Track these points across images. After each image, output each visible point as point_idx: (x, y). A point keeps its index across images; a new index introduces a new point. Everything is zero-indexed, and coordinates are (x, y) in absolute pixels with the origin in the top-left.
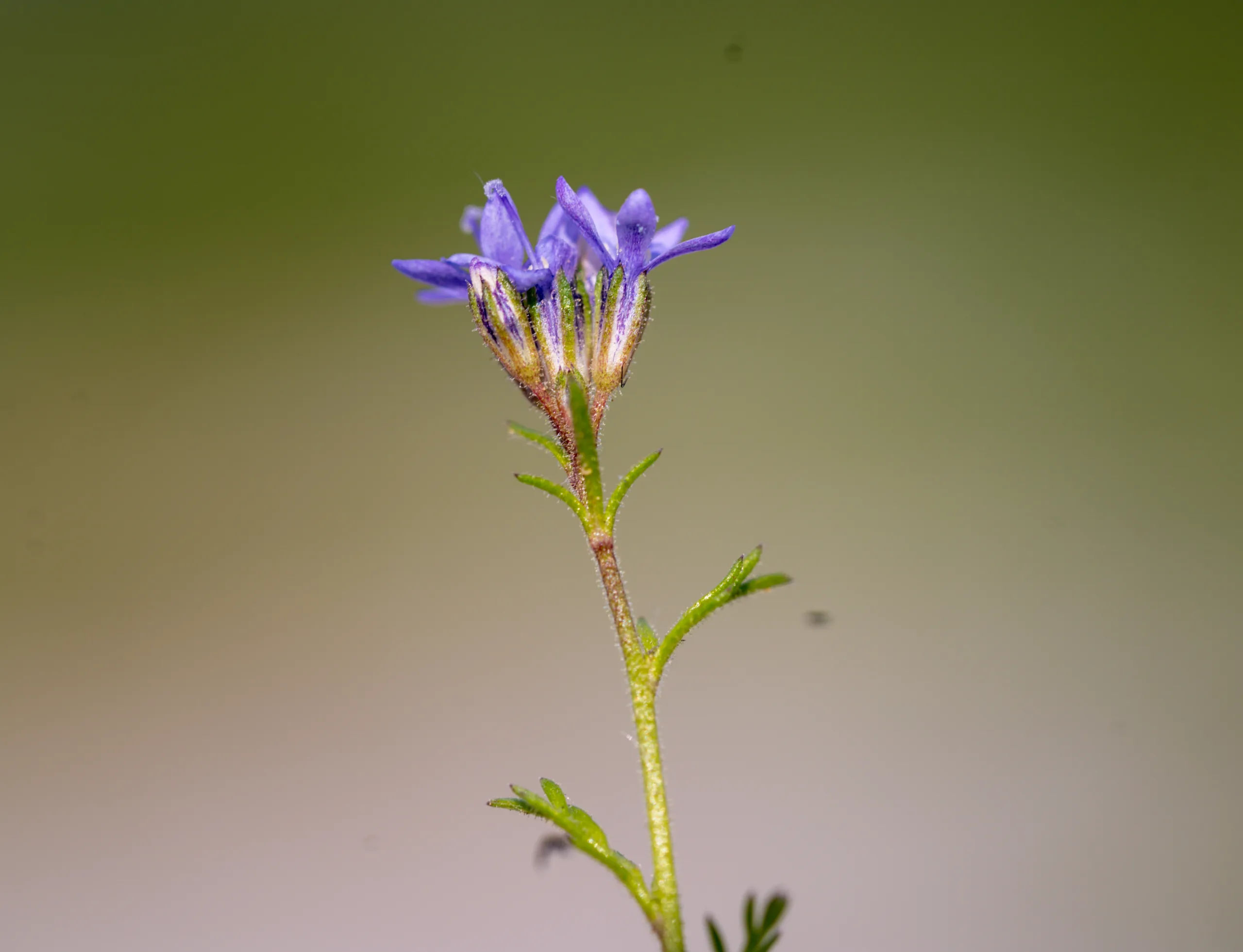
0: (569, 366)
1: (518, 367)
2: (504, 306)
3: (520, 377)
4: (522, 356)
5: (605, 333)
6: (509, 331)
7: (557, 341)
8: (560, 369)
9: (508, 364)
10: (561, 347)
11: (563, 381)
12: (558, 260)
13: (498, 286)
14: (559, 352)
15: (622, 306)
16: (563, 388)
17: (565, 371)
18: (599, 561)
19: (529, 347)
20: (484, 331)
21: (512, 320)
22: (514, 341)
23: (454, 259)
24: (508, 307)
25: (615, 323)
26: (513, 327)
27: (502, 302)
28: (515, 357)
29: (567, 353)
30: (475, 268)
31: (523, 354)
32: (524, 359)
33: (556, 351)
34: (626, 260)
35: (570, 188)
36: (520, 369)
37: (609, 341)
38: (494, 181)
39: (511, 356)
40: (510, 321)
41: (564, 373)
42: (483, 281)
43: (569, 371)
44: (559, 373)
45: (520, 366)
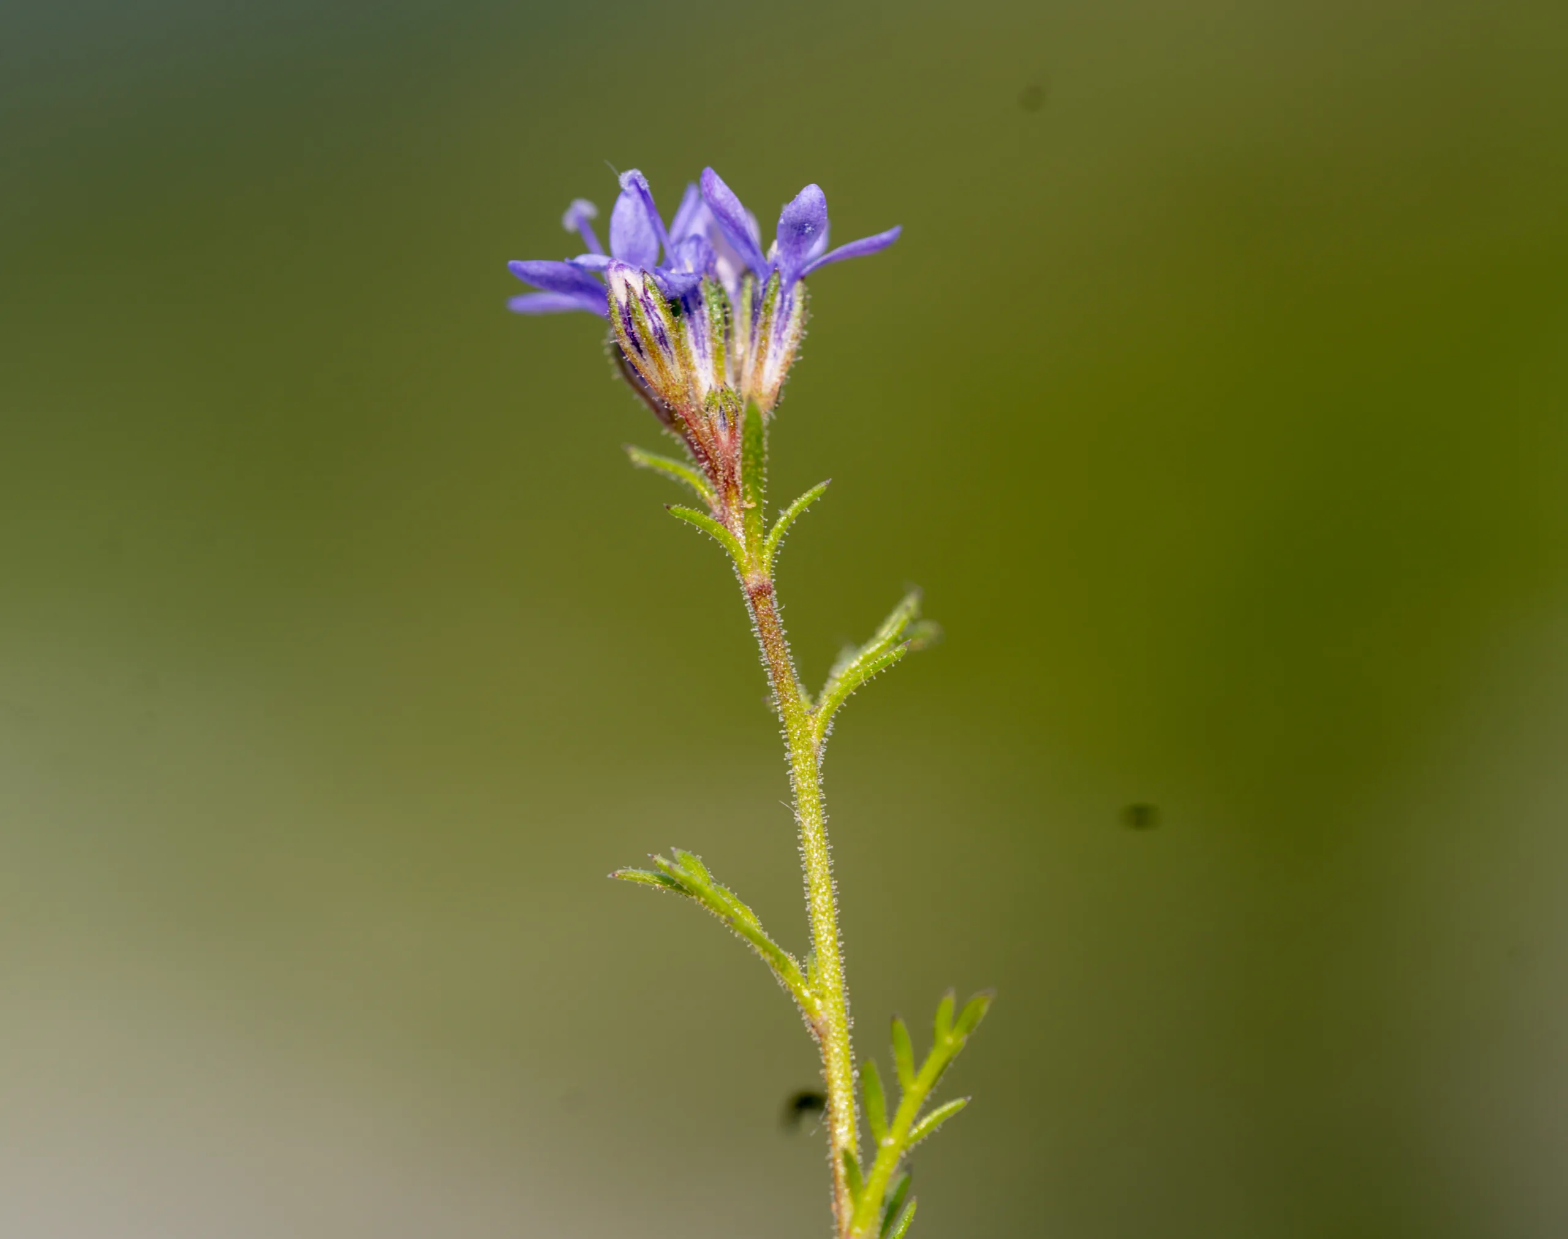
0: (723, 384)
1: (667, 384)
2: (652, 315)
3: (668, 396)
4: (672, 372)
5: (760, 347)
6: (658, 343)
7: (704, 356)
8: (710, 388)
9: (654, 380)
10: (709, 362)
11: (715, 401)
12: (703, 263)
13: (645, 292)
14: (707, 368)
15: (779, 317)
16: (716, 409)
17: (716, 389)
18: (756, 608)
19: (679, 361)
20: (626, 342)
21: (661, 329)
22: (664, 354)
23: (582, 260)
24: (657, 316)
25: (772, 336)
26: (663, 340)
27: (650, 310)
28: (664, 373)
29: (717, 369)
30: (616, 270)
31: (672, 369)
32: (674, 376)
33: (704, 367)
34: (783, 265)
35: (721, 182)
36: (668, 387)
37: (765, 357)
38: (630, 173)
39: (659, 372)
40: (659, 331)
41: (716, 392)
42: (627, 285)
43: (722, 390)
44: (709, 392)
45: (669, 384)
